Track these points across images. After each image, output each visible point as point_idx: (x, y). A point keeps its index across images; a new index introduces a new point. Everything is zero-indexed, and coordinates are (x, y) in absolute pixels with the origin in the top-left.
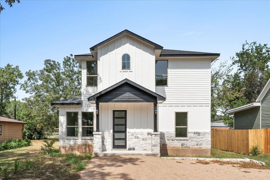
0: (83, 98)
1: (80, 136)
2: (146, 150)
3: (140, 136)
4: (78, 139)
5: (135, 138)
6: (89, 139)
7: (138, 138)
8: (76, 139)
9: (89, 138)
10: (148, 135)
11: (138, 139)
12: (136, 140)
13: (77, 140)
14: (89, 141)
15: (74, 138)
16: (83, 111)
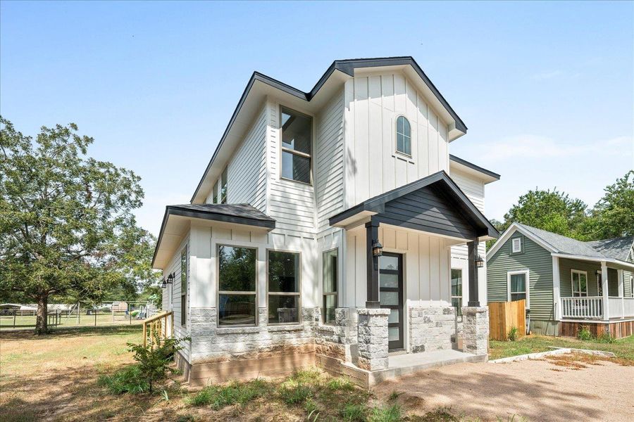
0: (272, 208)
1: (263, 322)
2: (441, 348)
3: (432, 317)
4: (258, 333)
5: (425, 322)
6: (289, 331)
7: (429, 321)
8: (254, 333)
9: (288, 326)
10: (444, 314)
11: (430, 324)
12: (426, 326)
13: (256, 336)
14: (288, 335)
15: (248, 329)
16: (269, 247)
